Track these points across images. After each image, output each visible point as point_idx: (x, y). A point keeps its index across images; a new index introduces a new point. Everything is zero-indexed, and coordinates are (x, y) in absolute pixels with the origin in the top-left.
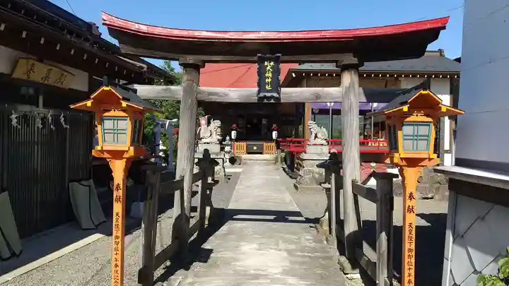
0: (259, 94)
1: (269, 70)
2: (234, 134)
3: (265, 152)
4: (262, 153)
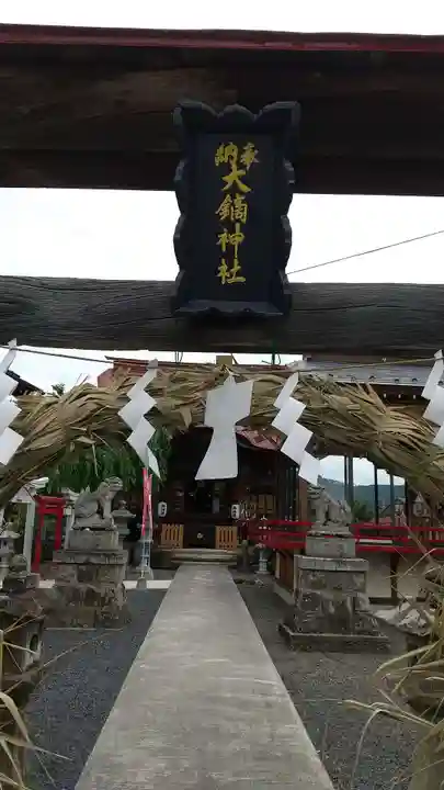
1: (234, 190)
2: (163, 508)
3: (218, 543)
4: (213, 547)
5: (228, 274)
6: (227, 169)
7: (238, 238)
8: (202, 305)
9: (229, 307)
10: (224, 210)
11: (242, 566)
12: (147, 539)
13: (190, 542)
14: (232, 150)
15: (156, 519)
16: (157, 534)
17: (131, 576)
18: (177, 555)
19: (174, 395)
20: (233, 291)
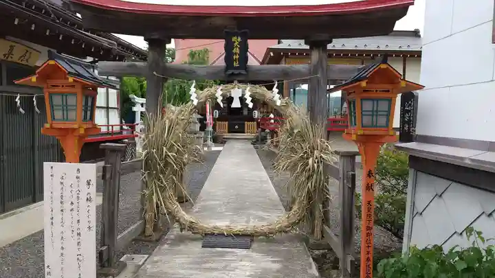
0: (226, 71)
1: (237, 46)
2: (217, 114)
3: (246, 131)
4: (244, 133)
5: (236, 64)
6: (235, 42)
7: (237, 57)
8: (230, 72)
9: (236, 72)
10: (234, 51)
11: (259, 141)
12: (210, 128)
13: (231, 130)
14: (235, 38)
15: (214, 119)
16: (214, 127)
17: (205, 145)
18: (225, 137)
19: (226, 90)
20: (237, 68)
